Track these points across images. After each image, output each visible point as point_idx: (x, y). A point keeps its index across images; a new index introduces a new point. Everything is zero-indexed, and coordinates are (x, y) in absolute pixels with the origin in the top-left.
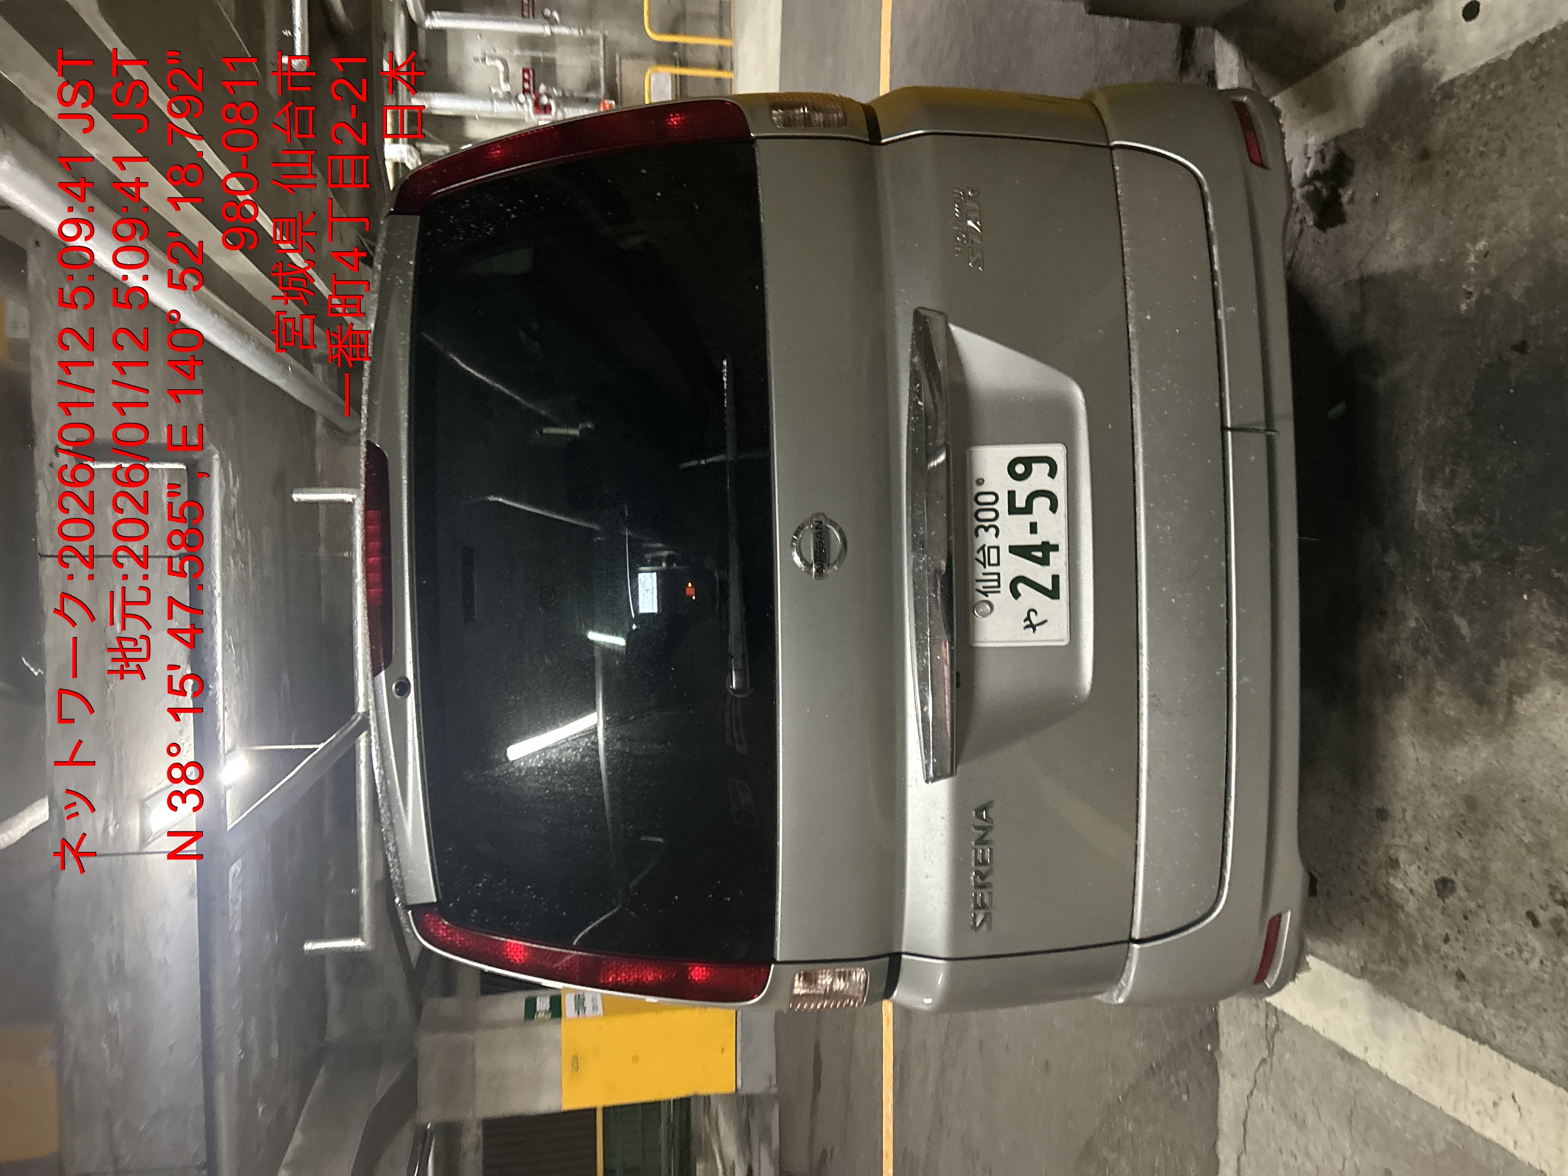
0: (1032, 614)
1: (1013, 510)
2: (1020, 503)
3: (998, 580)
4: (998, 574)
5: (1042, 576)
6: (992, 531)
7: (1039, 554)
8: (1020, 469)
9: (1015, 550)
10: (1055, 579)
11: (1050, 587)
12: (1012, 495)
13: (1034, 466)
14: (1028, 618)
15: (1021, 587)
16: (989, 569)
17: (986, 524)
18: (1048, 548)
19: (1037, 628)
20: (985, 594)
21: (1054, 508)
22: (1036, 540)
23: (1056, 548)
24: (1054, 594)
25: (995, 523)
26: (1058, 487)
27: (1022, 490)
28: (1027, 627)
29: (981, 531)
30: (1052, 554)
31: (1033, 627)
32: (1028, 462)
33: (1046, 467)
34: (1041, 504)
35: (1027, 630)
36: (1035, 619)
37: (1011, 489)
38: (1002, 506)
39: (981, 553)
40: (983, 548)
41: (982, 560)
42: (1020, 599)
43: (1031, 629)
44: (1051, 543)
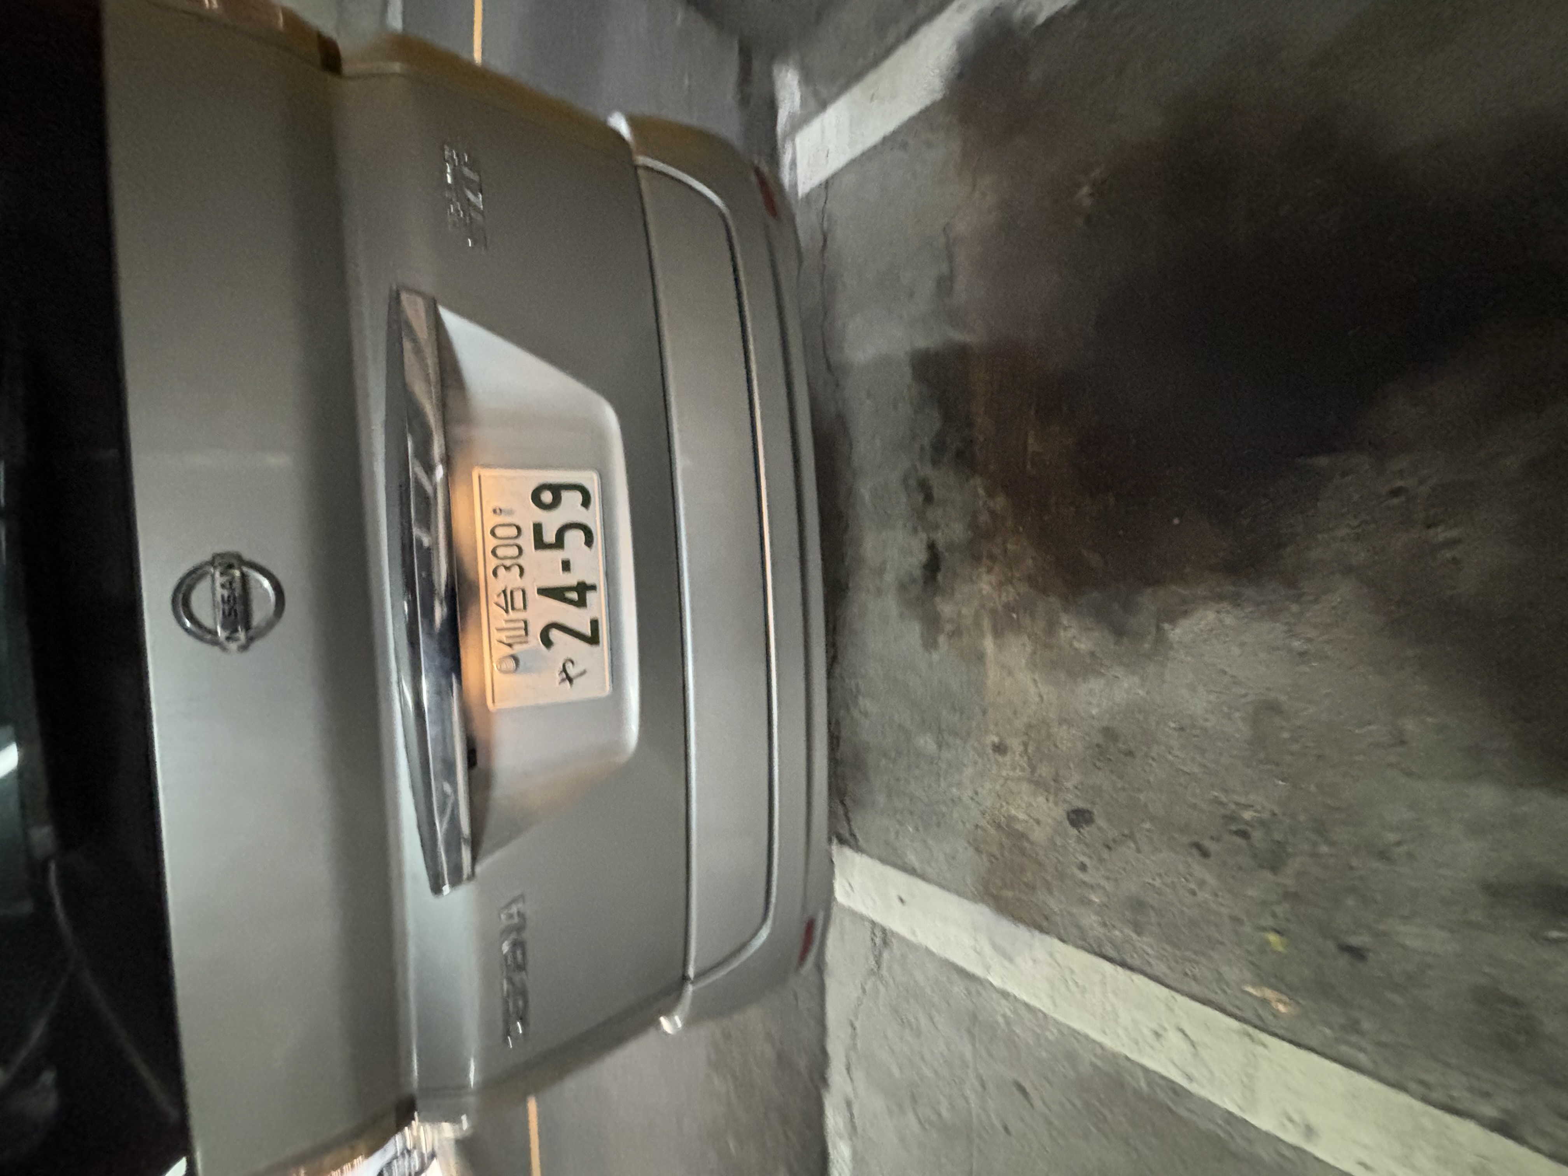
0: (569, 666)
1: (540, 544)
2: (549, 536)
3: (526, 629)
4: (526, 622)
5: (579, 620)
6: (516, 570)
7: (574, 596)
8: (547, 497)
9: (544, 592)
10: (595, 624)
11: (587, 631)
12: (538, 529)
13: (565, 495)
14: (564, 670)
15: (555, 634)
16: (512, 615)
17: (508, 563)
18: (583, 588)
19: (575, 681)
20: (510, 645)
21: (589, 541)
22: (570, 580)
23: (593, 588)
24: (593, 639)
25: (521, 561)
26: (593, 518)
27: (552, 522)
28: (563, 680)
29: (501, 572)
30: (590, 596)
31: (570, 680)
32: (557, 490)
33: (578, 496)
34: (575, 538)
35: (563, 685)
36: (572, 671)
37: (537, 520)
38: (527, 540)
39: (502, 595)
40: (504, 592)
41: (504, 605)
42: (553, 649)
43: (567, 682)
44: (589, 581)
